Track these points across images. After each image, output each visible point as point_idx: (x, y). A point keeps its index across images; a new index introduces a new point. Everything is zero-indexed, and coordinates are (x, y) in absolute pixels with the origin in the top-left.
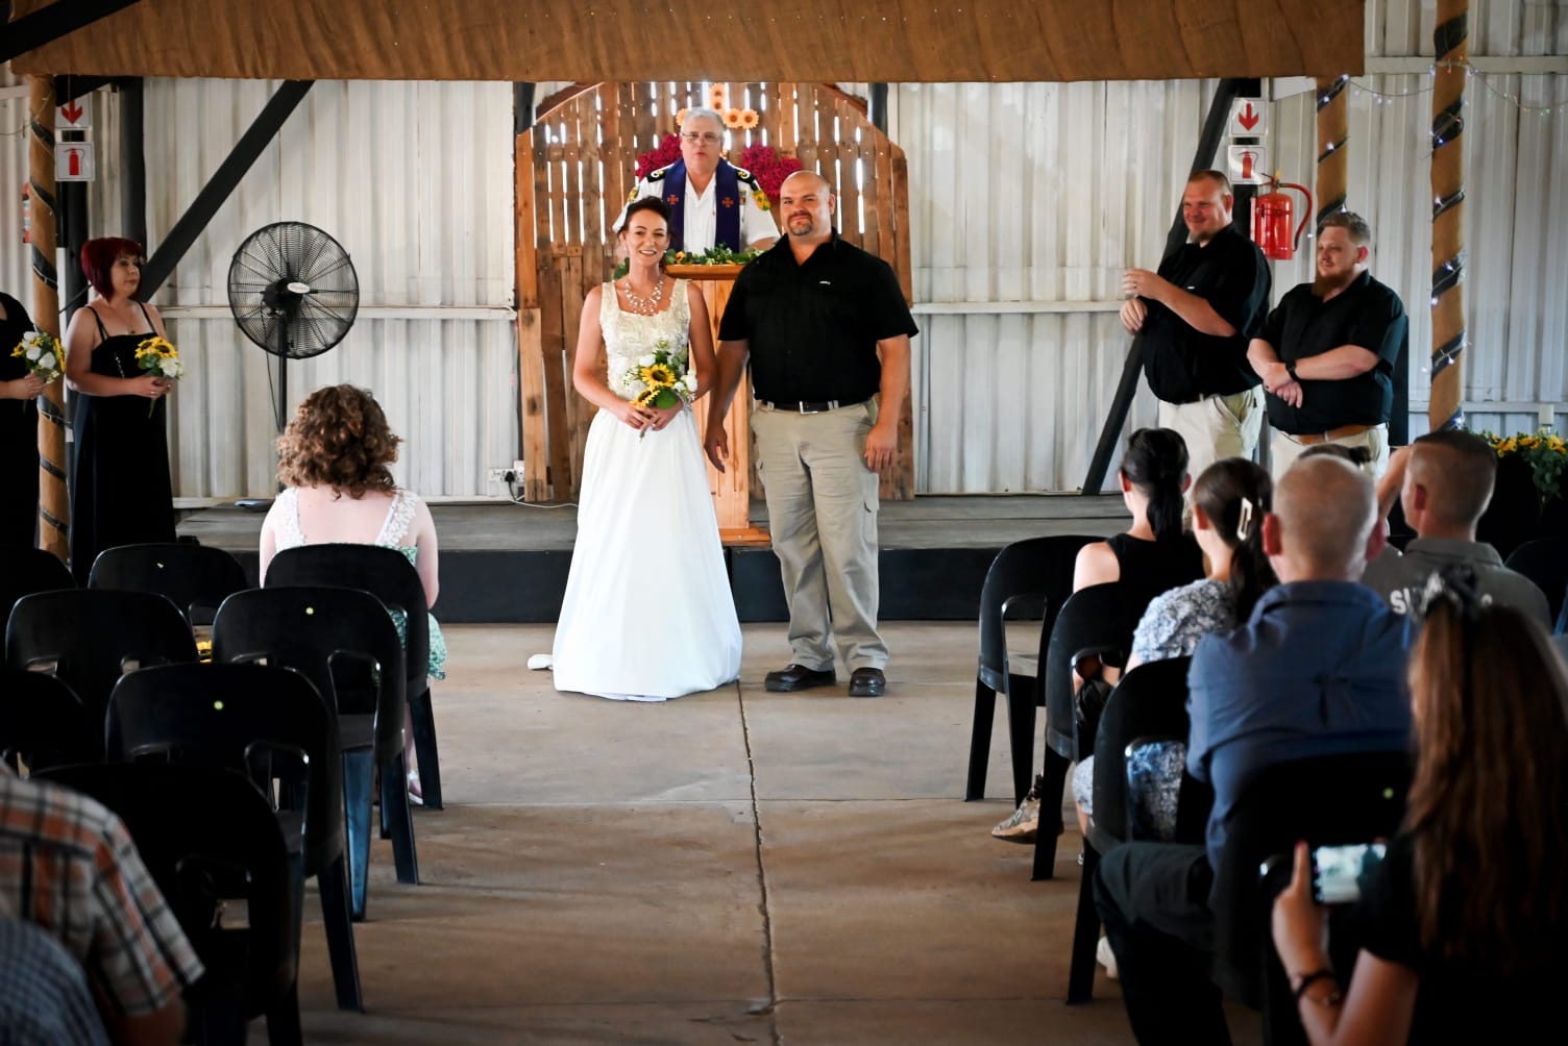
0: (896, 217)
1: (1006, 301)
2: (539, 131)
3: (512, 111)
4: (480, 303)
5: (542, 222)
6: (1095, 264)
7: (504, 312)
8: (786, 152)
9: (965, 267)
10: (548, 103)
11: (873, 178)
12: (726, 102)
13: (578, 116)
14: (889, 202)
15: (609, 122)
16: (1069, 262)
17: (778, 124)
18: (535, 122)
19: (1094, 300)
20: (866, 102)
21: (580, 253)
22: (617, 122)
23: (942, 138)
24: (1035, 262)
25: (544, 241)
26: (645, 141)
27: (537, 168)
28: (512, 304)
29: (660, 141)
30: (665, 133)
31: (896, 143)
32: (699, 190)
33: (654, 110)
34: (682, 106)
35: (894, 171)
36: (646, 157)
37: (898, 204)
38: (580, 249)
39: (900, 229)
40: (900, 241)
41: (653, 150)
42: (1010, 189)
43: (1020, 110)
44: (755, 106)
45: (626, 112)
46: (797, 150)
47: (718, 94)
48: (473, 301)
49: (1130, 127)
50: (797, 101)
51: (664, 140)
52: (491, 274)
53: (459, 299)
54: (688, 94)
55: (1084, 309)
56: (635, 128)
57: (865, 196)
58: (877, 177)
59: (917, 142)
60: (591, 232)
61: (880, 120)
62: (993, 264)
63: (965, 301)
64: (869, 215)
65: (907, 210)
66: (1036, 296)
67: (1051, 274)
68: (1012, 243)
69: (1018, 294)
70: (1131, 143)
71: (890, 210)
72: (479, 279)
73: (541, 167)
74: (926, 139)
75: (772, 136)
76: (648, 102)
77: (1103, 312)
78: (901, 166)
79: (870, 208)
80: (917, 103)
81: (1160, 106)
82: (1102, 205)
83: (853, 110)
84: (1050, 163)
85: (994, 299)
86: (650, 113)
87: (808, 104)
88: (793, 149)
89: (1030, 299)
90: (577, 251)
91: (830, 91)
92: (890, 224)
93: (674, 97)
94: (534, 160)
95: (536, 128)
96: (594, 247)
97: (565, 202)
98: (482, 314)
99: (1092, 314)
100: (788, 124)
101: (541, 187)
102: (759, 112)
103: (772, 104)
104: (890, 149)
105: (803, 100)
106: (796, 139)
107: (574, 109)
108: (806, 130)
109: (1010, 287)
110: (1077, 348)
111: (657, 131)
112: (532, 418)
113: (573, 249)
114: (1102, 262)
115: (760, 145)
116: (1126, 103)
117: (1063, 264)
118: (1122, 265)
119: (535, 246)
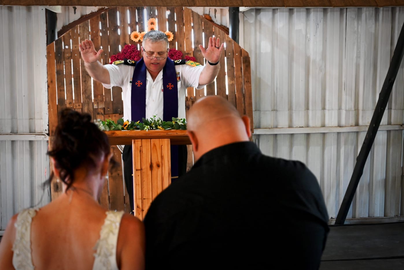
0: (245, 87)
1: (297, 127)
2: (59, 43)
3: (45, 33)
4: (32, 132)
5: (61, 90)
6: (340, 109)
7: (43, 136)
8: (188, 54)
9: (277, 110)
10: (65, 29)
11: (233, 67)
12: (156, 28)
13: (79, 35)
14: (241, 79)
15: (95, 38)
16: (327, 107)
17: (183, 39)
18: (57, 38)
19: (340, 126)
20: (228, 29)
21: (81, 107)
22: (100, 38)
23: (265, 46)
24: (310, 107)
25: (61, 101)
26: (115, 48)
27: (57, 63)
28: (47, 132)
29: (122, 48)
30: (125, 44)
31: (243, 48)
32: (154, 77)
33: (119, 32)
34: (133, 30)
35: (243, 63)
36: (115, 57)
37: (246, 80)
38: (81, 104)
39: (246, 94)
40: (247, 99)
41: (119, 53)
42: (299, 72)
43: (304, 32)
44: (172, 29)
45: (104, 33)
46: (193, 52)
47: (152, 23)
48: (28, 131)
49: (357, 40)
50: (193, 27)
51: (124, 48)
52: (37, 116)
53: (21, 129)
54: (137, 23)
55: (335, 131)
56: (109, 42)
57: (228, 76)
58: (234, 66)
59: (253, 48)
60: (87, 96)
61: (235, 37)
62: (290, 109)
63: (277, 127)
64: (231, 86)
65: (250, 83)
66: (311, 124)
67: (319, 113)
68: (299, 98)
69: (303, 124)
70: (358, 48)
71: (241, 83)
72: (31, 119)
73: (59, 62)
74: (257, 47)
75: (180, 46)
76: (116, 27)
77: (343, 132)
78: (247, 60)
79: (231, 83)
80: (253, 29)
81: (373, 30)
82: (344, 79)
83: (222, 32)
84: (318, 58)
85: (290, 127)
86: (117, 33)
87: (199, 29)
88: (191, 52)
89: (308, 126)
90: (79, 105)
91: (210, 23)
92: (242, 89)
93: (130, 25)
94: (55, 59)
95: (57, 41)
96: (88, 104)
97: (73, 79)
98: (32, 138)
99: (339, 133)
100: (189, 39)
101: (59, 73)
102: (174, 33)
103: (180, 29)
104: (241, 51)
105: (196, 27)
106: (193, 47)
107: (77, 31)
108: (198, 42)
109: (299, 120)
110: (331, 150)
111: (121, 43)
112: (56, 193)
113: (77, 105)
114: (343, 107)
115: (175, 50)
116: (356, 29)
117: (324, 108)
118: (353, 109)
119: (57, 104)
